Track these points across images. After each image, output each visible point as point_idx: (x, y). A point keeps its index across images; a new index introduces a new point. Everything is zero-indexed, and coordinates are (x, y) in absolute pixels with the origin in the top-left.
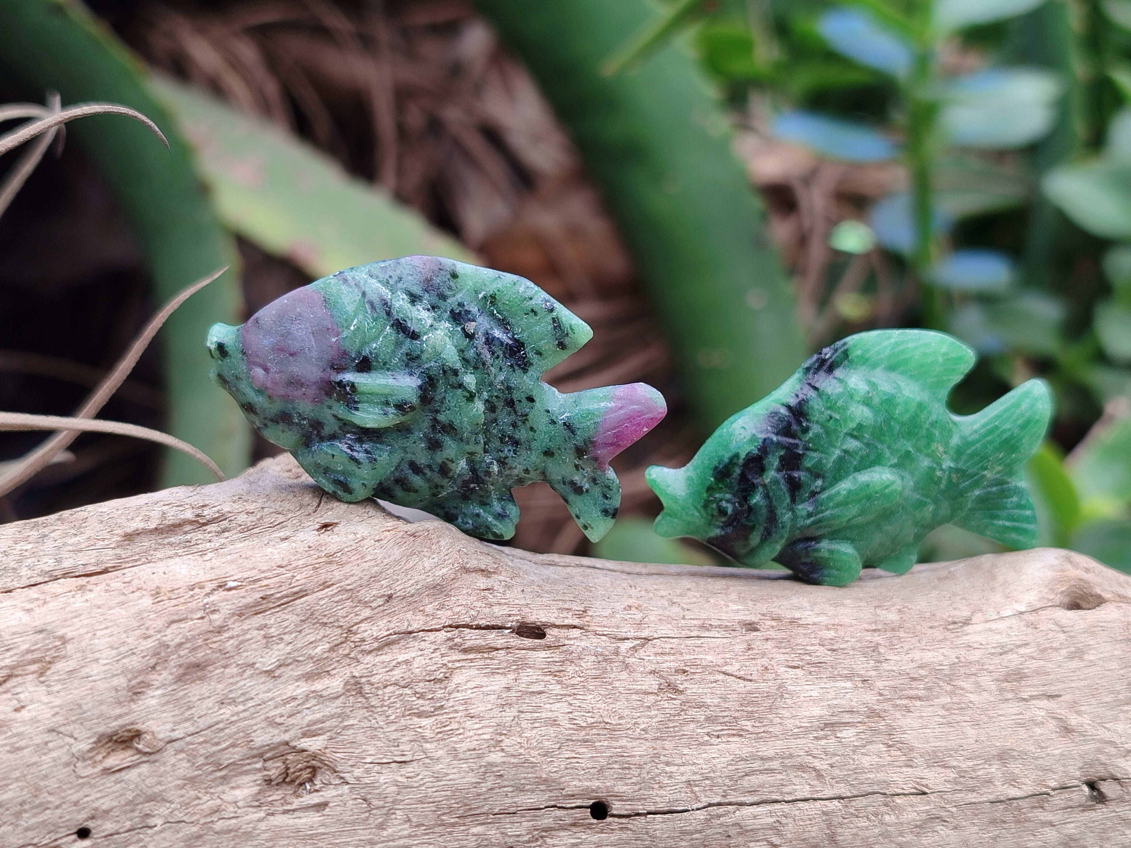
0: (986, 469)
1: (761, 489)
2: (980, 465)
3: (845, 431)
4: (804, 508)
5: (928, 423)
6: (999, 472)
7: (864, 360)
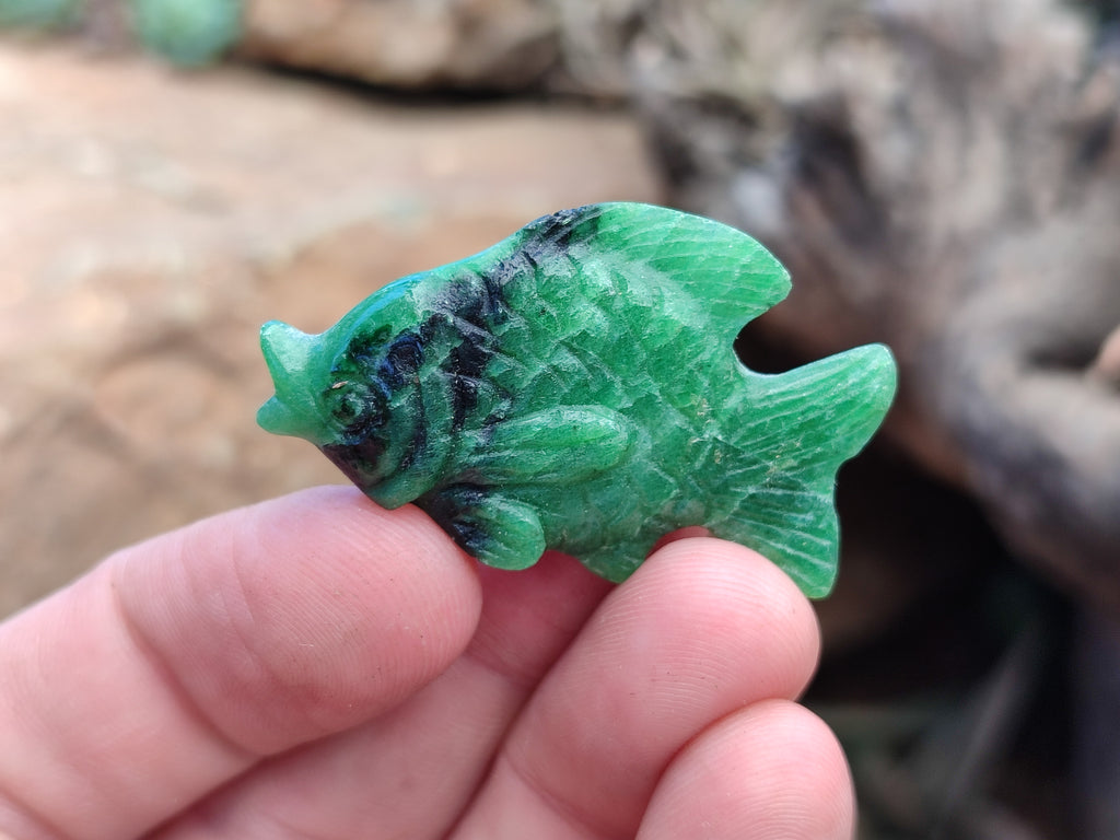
0: (771, 457)
1: (411, 390)
2: (765, 450)
3: (561, 339)
4: (474, 437)
5: (694, 361)
6: (791, 469)
7: (619, 242)
